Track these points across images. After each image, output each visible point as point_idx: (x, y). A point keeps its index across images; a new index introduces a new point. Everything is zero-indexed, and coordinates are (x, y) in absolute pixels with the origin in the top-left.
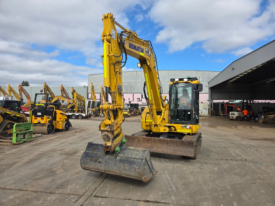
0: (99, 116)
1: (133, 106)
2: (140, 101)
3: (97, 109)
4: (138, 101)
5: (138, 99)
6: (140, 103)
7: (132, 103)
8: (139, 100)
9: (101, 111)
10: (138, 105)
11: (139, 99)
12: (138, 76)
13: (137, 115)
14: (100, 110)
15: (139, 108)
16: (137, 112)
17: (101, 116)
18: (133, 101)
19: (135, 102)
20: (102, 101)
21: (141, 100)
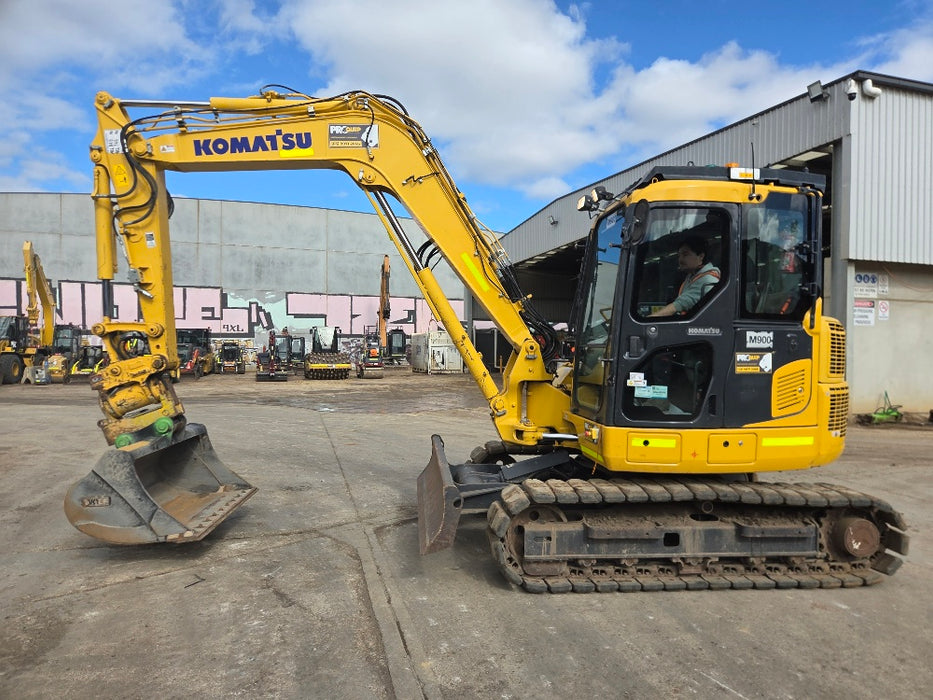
0: (18, 380)
1: (188, 340)
2: (213, 318)
3: (9, 350)
4: (204, 318)
5: (204, 309)
6: (215, 327)
7: (180, 325)
8: (209, 314)
9: (26, 361)
10: (207, 333)
11: (212, 310)
12: (208, 221)
13: (205, 374)
14: (22, 356)
15: (212, 345)
16: (204, 362)
17: (28, 381)
18: (184, 318)
19: (194, 322)
20: (33, 312)
21: (217, 315)
